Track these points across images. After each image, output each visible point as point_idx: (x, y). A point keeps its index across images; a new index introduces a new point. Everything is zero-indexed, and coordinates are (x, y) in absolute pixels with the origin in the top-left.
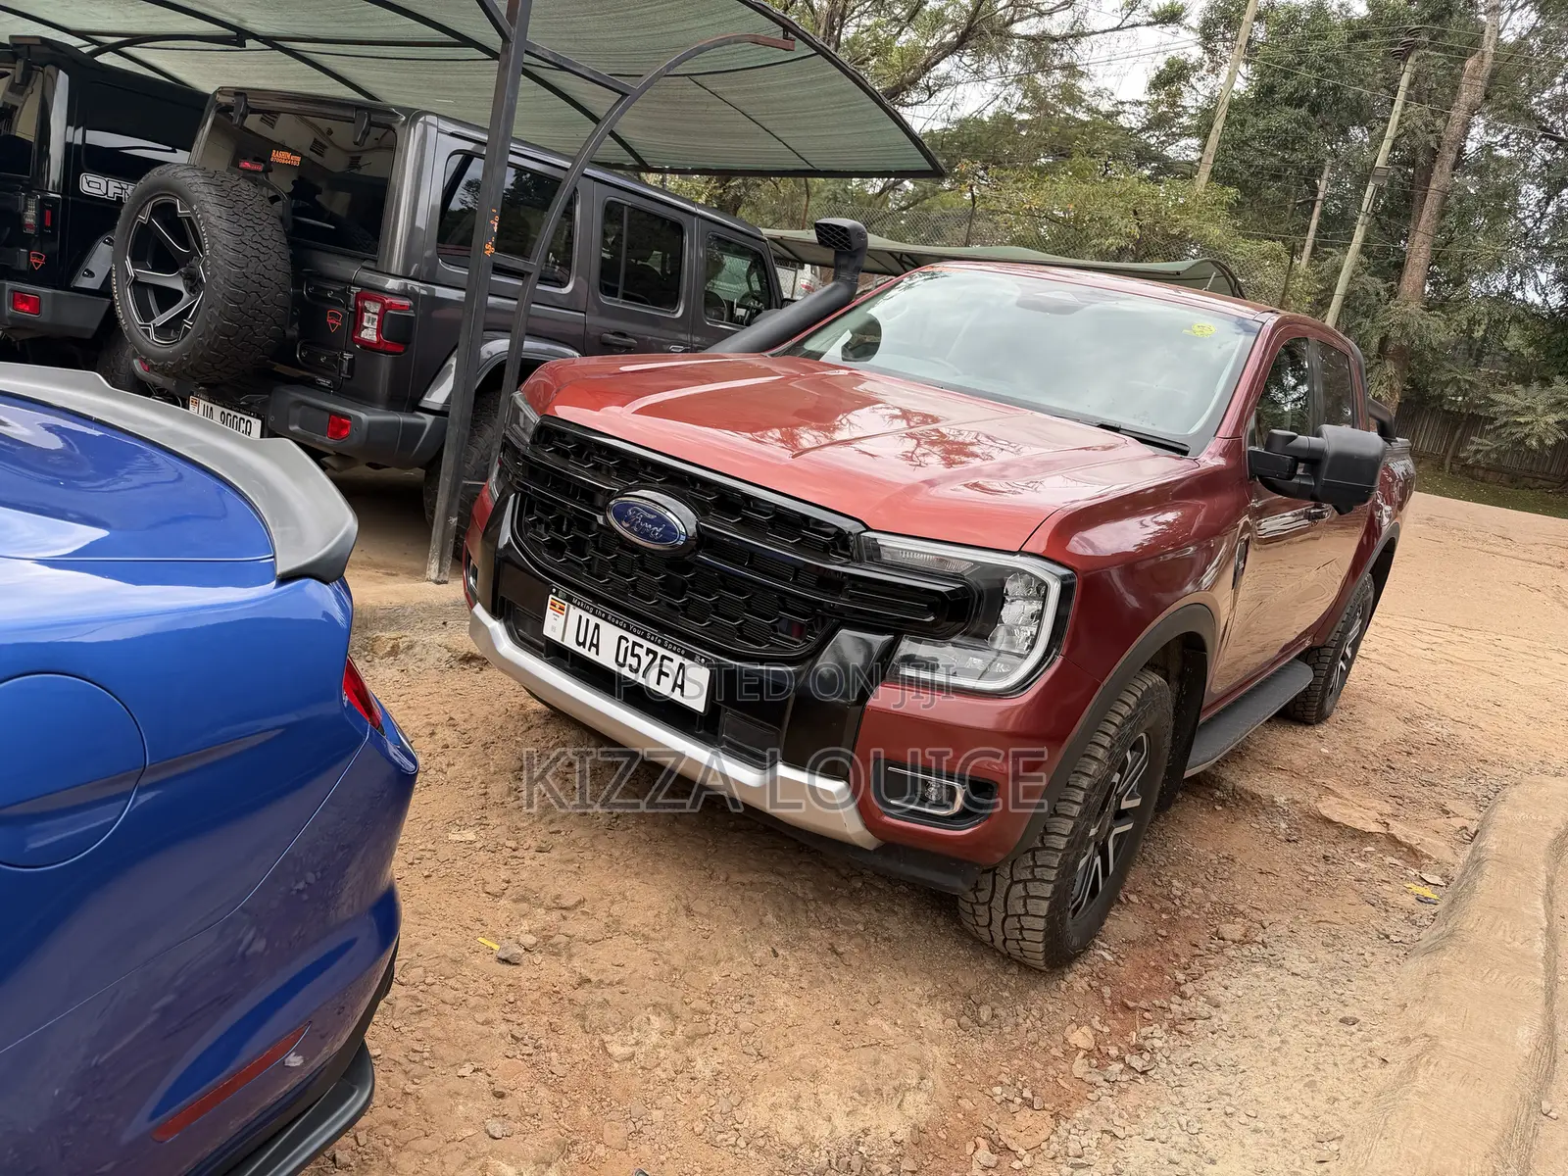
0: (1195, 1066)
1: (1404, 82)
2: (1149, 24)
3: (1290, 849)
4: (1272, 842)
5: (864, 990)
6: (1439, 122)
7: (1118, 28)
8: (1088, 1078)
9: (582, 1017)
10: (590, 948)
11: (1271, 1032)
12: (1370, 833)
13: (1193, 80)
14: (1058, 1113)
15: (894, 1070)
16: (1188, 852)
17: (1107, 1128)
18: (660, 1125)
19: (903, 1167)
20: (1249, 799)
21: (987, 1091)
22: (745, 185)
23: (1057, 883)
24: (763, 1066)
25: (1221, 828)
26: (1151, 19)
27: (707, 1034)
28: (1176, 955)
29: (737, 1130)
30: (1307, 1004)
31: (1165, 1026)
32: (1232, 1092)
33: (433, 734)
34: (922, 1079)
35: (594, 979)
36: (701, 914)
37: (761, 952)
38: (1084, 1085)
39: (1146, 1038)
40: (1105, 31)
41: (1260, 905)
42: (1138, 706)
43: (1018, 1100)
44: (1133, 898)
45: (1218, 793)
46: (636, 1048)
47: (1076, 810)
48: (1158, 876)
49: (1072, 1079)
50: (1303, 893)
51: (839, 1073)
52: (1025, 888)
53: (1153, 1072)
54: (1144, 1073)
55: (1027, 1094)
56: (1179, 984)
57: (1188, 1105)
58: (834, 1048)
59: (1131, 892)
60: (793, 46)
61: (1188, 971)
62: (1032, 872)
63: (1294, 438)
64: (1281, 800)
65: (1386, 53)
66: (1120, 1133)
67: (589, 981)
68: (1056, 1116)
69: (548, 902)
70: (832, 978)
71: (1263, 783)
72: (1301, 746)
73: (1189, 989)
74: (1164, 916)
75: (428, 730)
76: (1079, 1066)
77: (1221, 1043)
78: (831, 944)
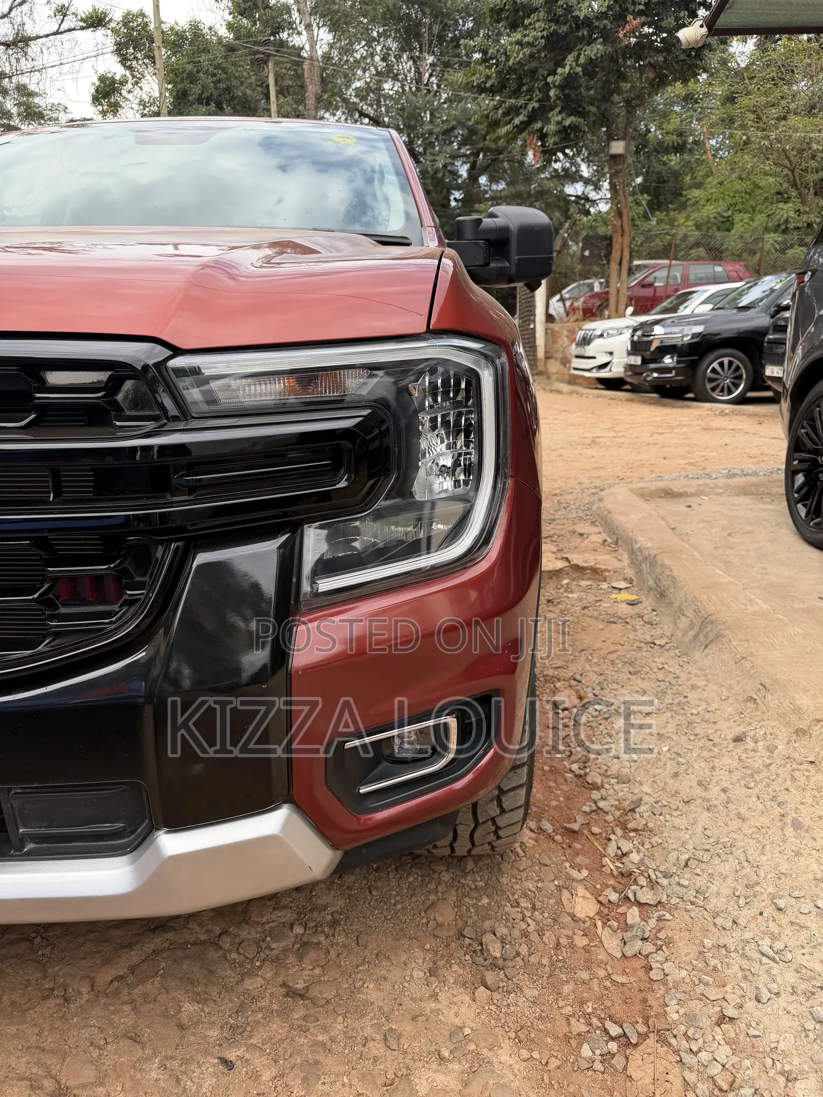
1: (271, 81)
2: (82, 28)
6: (301, 108)
7: (57, 33)
8: (629, 951)
12: (561, 570)
13: (124, 93)
14: (656, 1031)
26: (82, 24)
40: (47, 36)
43: (614, 1047)
49: (619, 964)
54: (660, 904)
63: (481, 221)
65: (252, 60)
68: (660, 1038)
73: (594, 777)
78: (284, 985)
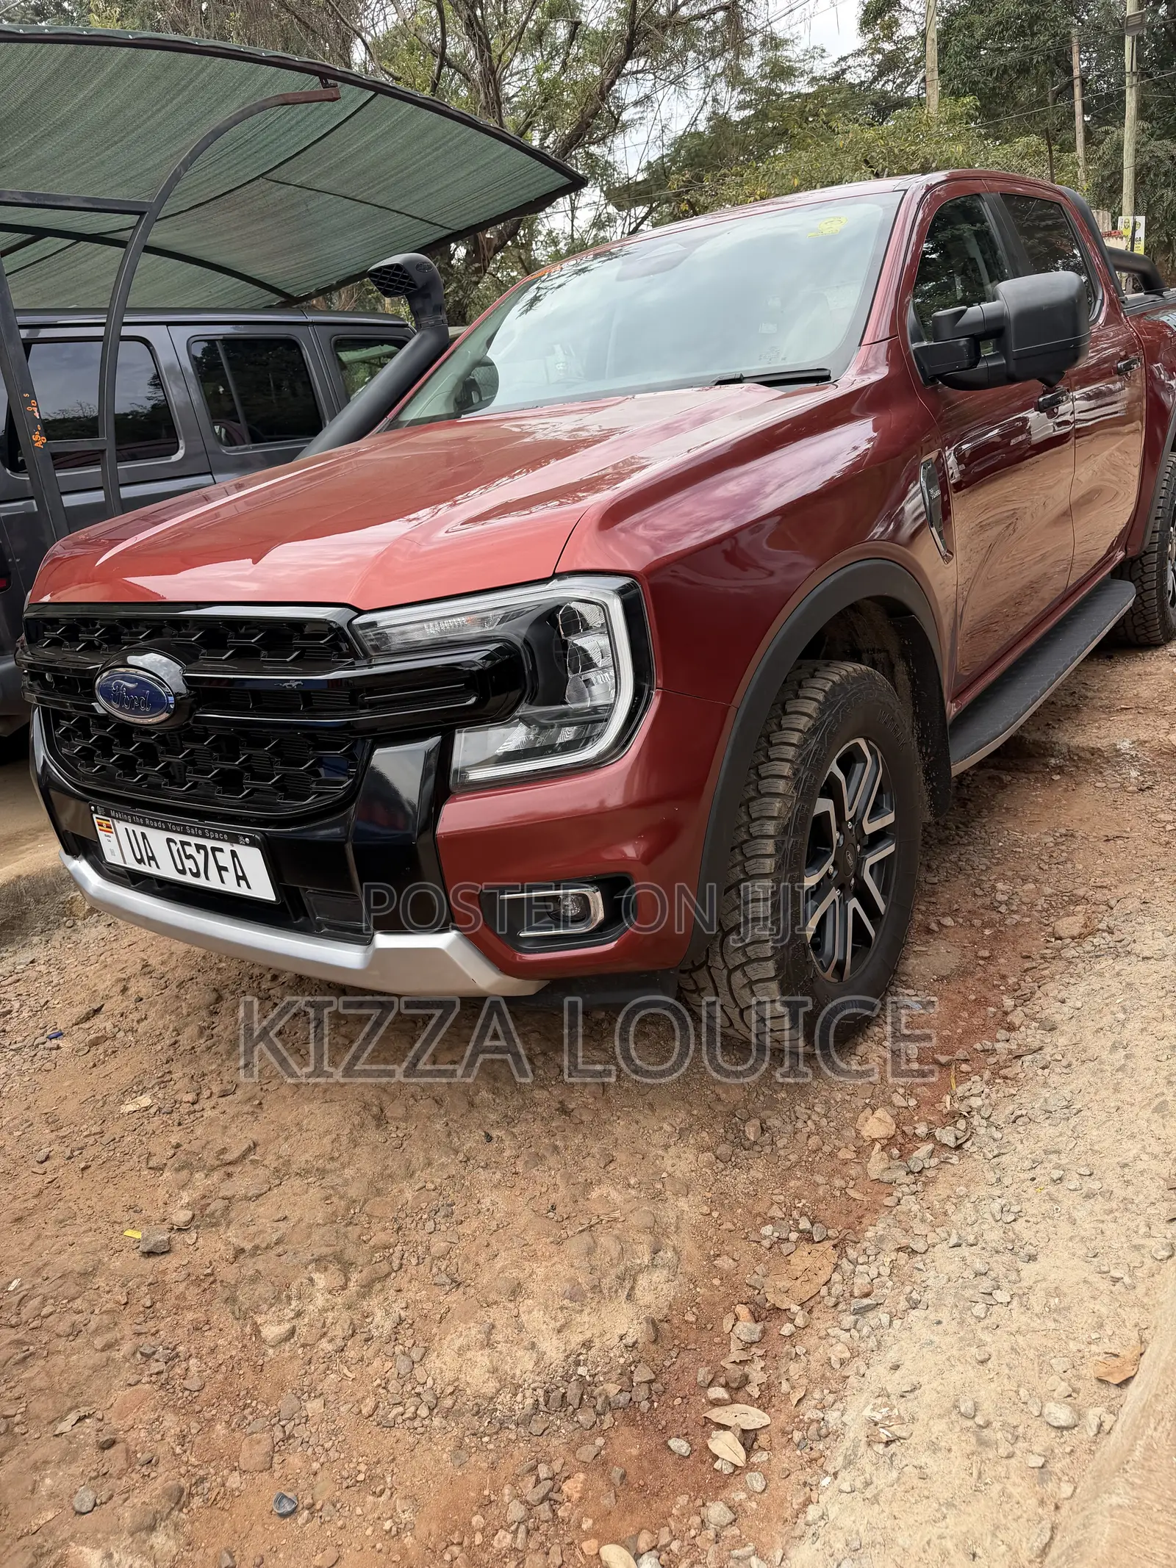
0: (1020, 1122)
3: (1144, 799)
4: (1122, 797)
5: (595, 1150)
8: (886, 1177)
9: (231, 1300)
10: (253, 1205)
11: (1114, 1048)
14: (844, 1239)
15: (615, 1254)
16: (1016, 843)
17: (904, 1242)
18: (317, 1419)
19: (636, 1379)
20: (1088, 756)
21: (752, 1237)
22: (461, 287)
23: (776, 957)
24: (455, 1298)
25: (1059, 801)
27: (388, 1275)
28: (1004, 977)
29: (418, 1395)
30: (1161, 994)
31: (987, 1075)
32: (1061, 1146)
33: (125, 990)
34: (656, 1252)
35: (248, 1246)
36: (395, 1119)
37: (471, 1140)
38: (883, 1187)
39: (962, 1099)
41: (1107, 881)
42: (822, 711)
43: (794, 1236)
44: (948, 921)
45: (1053, 761)
46: (295, 1322)
47: (769, 865)
48: (979, 884)
49: (867, 1183)
50: (1161, 850)
51: (547, 1278)
52: (745, 974)
53: (969, 1143)
54: (959, 1147)
55: (804, 1224)
56: (1006, 1013)
57: (1007, 1181)
58: (543, 1246)
59: (944, 915)
60: (338, 92)
61: (1019, 993)
62: (745, 954)
63: (963, 312)
64: (1125, 745)
66: (920, 1246)
67: (243, 1250)
68: (840, 1246)
69: (211, 1161)
70: (556, 1148)
71: (1103, 732)
72: (1151, 674)
73: (1016, 1018)
74: (987, 932)
75: (119, 987)
76: (876, 1164)
77: (1054, 1080)
78: (561, 1102)
